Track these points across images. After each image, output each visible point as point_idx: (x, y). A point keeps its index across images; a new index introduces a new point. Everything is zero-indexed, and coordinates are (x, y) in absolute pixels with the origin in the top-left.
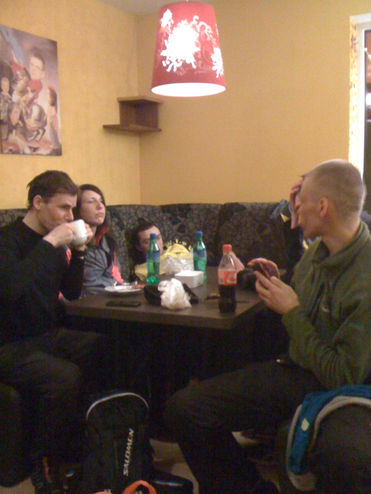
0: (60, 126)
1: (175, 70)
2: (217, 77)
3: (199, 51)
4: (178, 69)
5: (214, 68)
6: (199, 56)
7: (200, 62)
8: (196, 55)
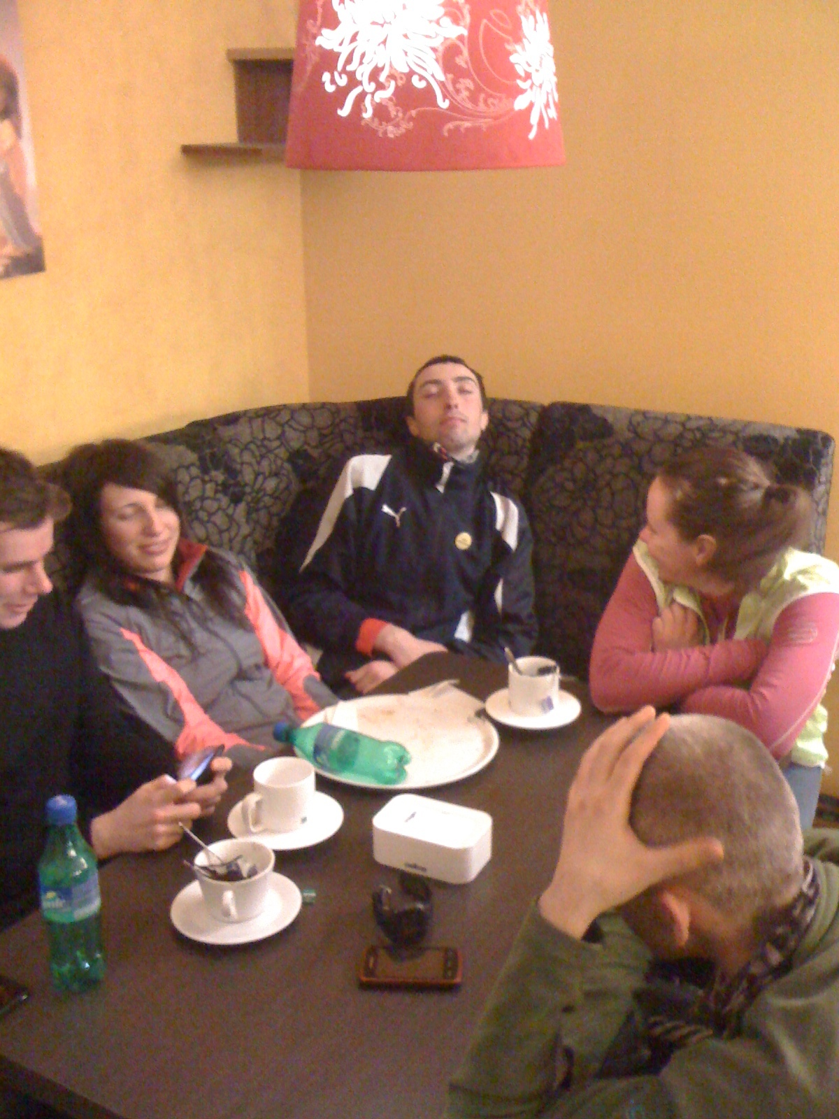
0: (31, 179)
1: (368, 114)
2: (532, 136)
3: (461, 38)
4: (380, 110)
5: (520, 103)
6: (462, 60)
7: (467, 83)
8: (448, 56)
